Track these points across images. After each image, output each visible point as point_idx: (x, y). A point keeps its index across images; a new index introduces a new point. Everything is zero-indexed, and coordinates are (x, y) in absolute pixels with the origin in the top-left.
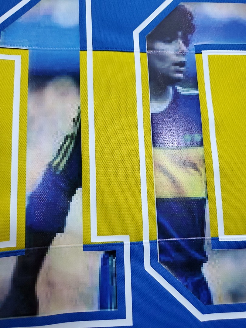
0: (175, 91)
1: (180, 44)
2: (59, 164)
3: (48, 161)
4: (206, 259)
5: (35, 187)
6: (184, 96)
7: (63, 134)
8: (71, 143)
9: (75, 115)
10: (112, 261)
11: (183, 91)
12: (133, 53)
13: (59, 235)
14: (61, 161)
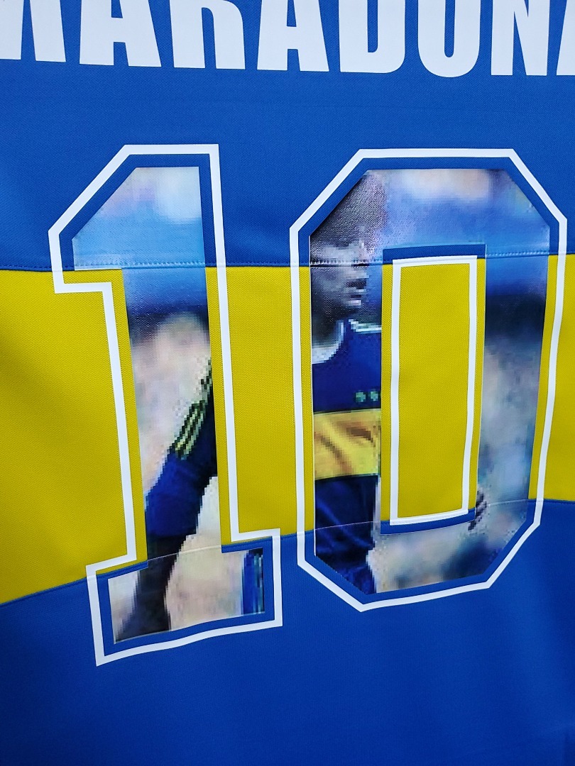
0: (348, 327)
1: (360, 247)
2: (184, 446)
3: (168, 444)
4: (372, 545)
5: (154, 483)
6: (361, 335)
7: (187, 403)
8: (199, 415)
9: (203, 375)
10: (258, 561)
11: (360, 328)
12: (288, 268)
13: (189, 537)
14: (187, 442)
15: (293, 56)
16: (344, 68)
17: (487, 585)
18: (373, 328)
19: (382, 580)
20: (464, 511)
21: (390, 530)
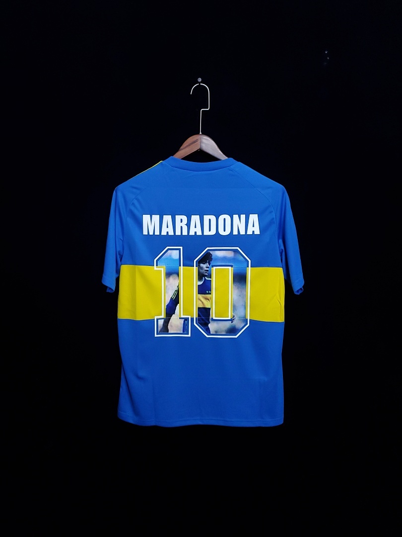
0: (205, 278)
1: (207, 264)
2: (173, 298)
4: (210, 323)
6: (207, 280)
8: (176, 292)
10: (186, 322)
12: (194, 267)
15: (196, 233)
16: (205, 234)
17: (236, 337)
18: (210, 279)
19: (212, 330)
20: (229, 318)
21: (213, 320)
